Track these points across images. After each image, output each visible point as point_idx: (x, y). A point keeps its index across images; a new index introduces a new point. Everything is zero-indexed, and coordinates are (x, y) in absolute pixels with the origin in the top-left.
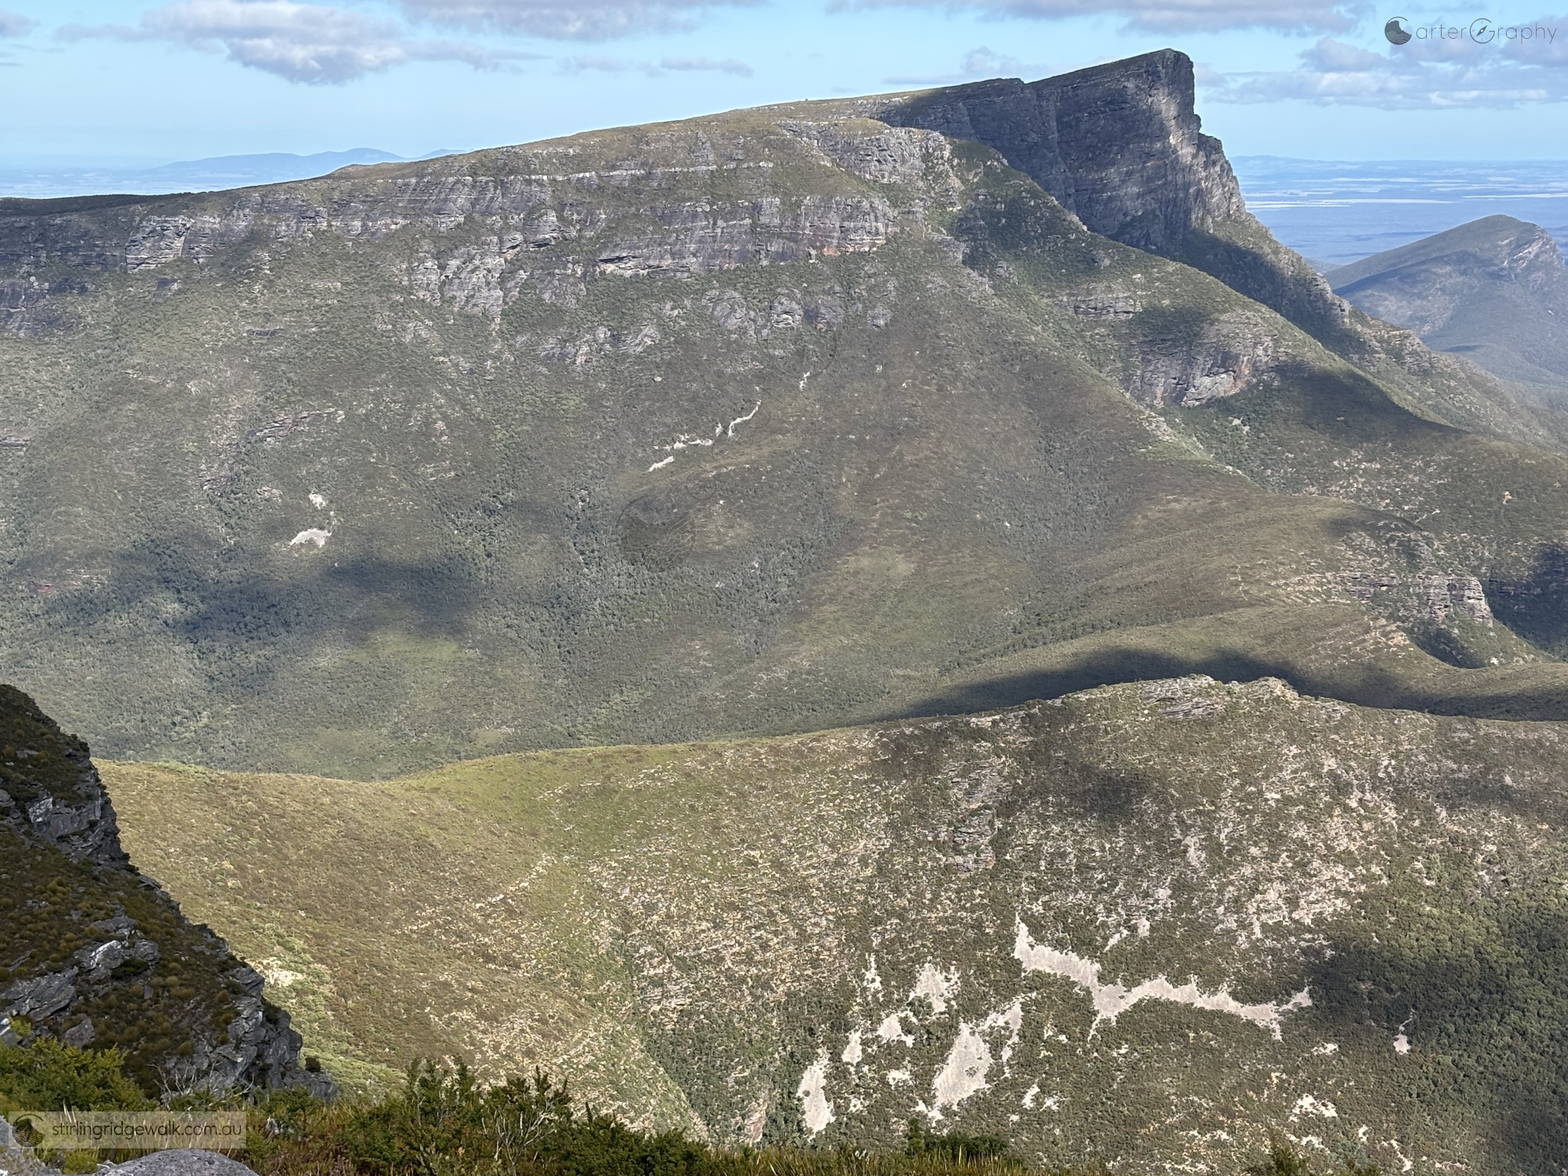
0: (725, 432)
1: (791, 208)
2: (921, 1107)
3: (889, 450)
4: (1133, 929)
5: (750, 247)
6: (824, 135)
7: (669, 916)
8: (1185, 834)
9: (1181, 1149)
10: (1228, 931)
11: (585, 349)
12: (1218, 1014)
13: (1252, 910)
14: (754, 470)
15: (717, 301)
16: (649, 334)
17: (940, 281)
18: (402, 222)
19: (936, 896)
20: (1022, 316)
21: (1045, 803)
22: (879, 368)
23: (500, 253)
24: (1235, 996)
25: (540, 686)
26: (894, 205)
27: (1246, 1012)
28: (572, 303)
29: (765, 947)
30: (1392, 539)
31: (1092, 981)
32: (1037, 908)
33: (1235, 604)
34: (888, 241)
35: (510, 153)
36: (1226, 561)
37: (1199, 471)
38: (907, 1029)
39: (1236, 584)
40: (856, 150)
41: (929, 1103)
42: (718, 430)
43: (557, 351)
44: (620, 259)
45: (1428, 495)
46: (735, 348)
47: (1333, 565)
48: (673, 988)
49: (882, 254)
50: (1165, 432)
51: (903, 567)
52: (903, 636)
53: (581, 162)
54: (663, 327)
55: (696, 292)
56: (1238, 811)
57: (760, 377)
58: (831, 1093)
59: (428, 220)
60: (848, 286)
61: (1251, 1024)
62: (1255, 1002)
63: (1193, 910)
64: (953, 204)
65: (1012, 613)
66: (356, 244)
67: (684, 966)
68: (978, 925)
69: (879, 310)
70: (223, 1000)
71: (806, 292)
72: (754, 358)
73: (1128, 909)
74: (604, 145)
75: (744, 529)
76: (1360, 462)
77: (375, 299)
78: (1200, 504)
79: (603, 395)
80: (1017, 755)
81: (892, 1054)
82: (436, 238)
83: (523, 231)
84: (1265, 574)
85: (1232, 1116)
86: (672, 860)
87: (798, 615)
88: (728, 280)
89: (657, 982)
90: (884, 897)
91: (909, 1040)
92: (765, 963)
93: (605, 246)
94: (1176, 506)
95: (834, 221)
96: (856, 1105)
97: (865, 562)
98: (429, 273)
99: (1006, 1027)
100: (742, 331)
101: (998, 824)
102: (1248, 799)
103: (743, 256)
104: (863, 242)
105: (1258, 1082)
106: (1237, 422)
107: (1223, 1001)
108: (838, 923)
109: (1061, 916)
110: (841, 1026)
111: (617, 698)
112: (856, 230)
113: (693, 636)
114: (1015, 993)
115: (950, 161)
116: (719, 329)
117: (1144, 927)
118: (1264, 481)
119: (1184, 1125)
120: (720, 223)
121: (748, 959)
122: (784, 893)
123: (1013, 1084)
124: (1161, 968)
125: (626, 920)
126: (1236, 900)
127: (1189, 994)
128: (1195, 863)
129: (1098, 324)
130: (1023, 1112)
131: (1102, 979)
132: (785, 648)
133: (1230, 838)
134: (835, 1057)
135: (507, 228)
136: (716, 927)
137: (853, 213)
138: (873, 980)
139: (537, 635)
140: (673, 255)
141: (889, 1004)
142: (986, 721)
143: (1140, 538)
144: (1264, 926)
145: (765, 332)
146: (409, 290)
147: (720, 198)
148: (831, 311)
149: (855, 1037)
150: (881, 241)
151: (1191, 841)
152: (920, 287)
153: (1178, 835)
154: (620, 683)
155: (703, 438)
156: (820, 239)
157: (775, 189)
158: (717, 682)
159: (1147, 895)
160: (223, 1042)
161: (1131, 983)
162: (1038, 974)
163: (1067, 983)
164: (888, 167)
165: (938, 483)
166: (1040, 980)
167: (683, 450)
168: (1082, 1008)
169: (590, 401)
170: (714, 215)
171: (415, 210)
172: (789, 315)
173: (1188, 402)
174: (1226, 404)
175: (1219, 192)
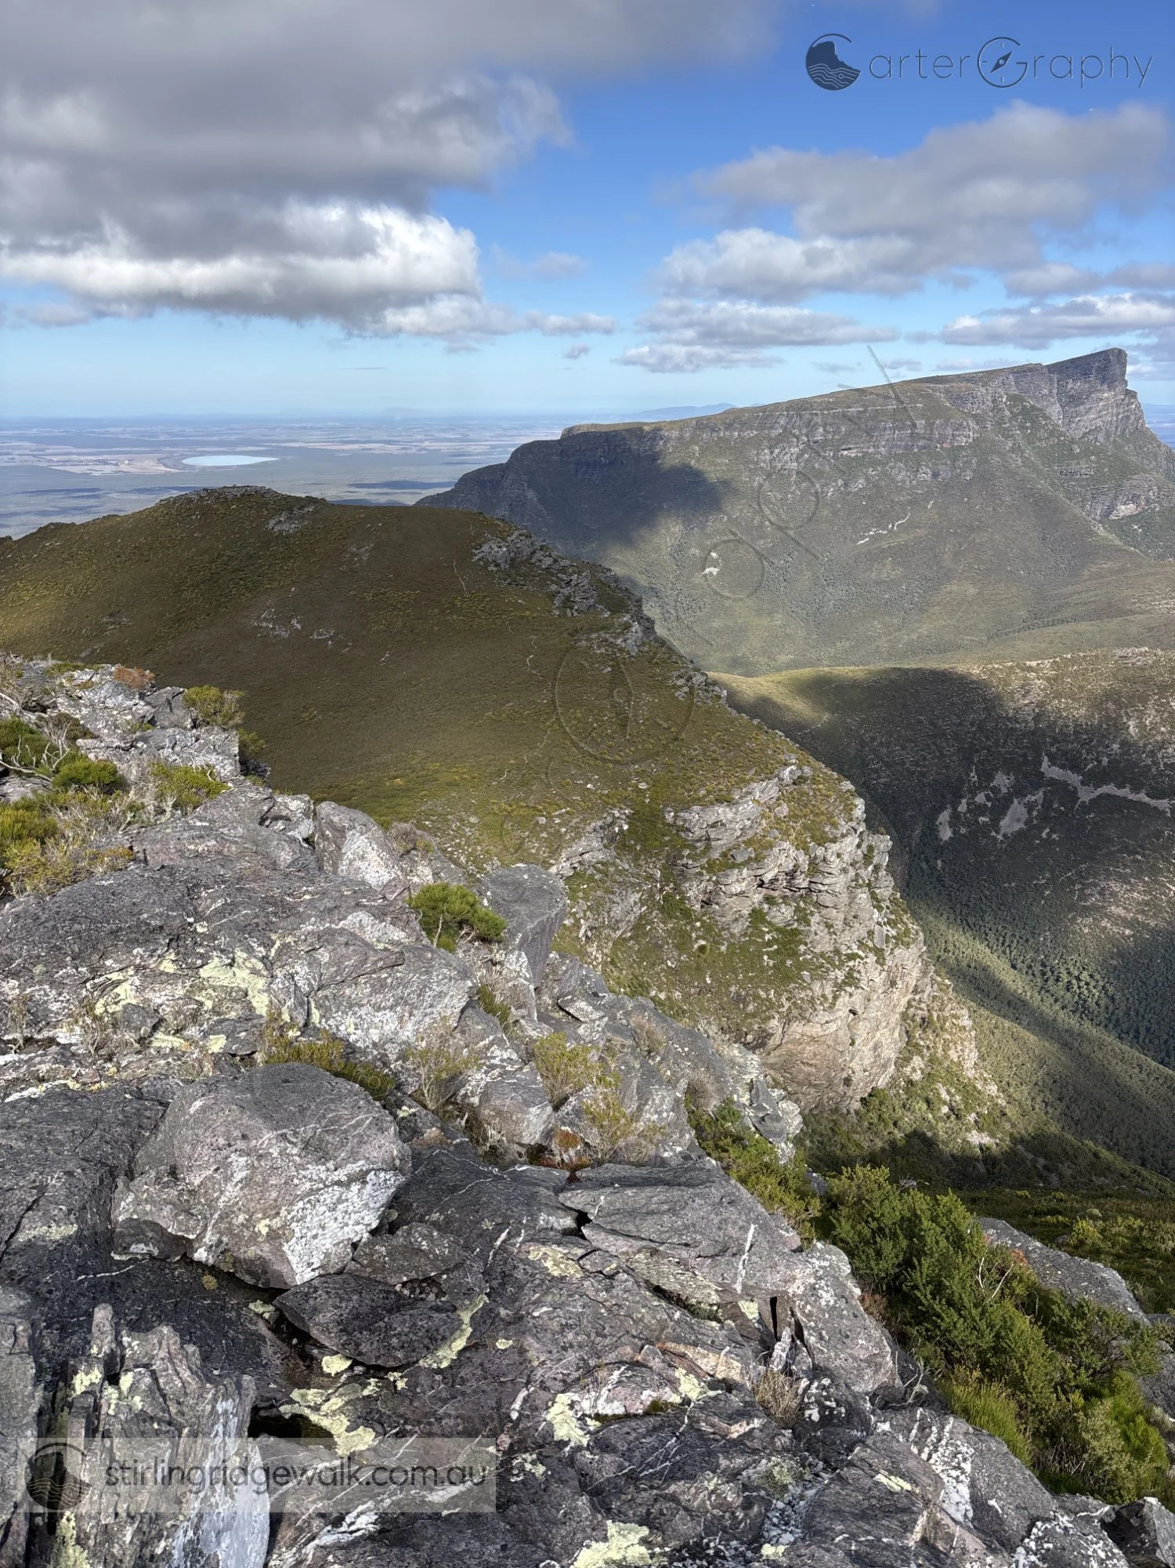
0: (893, 527)
1: (930, 426)
2: (993, 834)
3: (968, 537)
4: (1100, 762)
5: (909, 443)
6: (947, 392)
7: (882, 743)
8: (1128, 720)
9: (1118, 861)
10: (1147, 765)
12: (1139, 803)
13: (1160, 756)
14: (906, 545)
15: (892, 468)
16: (861, 483)
17: (998, 459)
18: (755, 432)
19: (1006, 741)
20: (1034, 476)
21: (1060, 702)
22: (966, 499)
24: (1148, 795)
25: (806, 638)
26: (977, 424)
27: (1153, 802)
29: (925, 759)
31: (1078, 784)
32: (1053, 750)
33: (1133, 613)
34: (974, 440)
35: (804, 401)
36: (1129, 592)
37: (1118, 550)
38: (988, 798)
39: (1135, 603)
40: (961, 398)
41: (997, 832)
42: (890, 526)
46: (900, 490)
48: (883, 774)
49: (970, 446)
50: (1101, 530)
51: (972, 591)
52: (971, 622)
53: (837, 404)
54: (867, 479)
55: (883, 464)
56: (1156, 710)
57: (910, 502)
58: (952, 825)
59: (767, 431)
60: (954, 461)
61: (1156, 808)
62: (1158, 798)
63: (1130, 755)
64: (1005, 423)
65: (1023, 613)
66: (735, 442)
67: (888, 765)
68: (1025, 756)
69: (968, 472)
70: (847, 799)
71: (934, 464)
72: (908, 494)
73: (1098, 752)
74: (846, 397)
75: (899, 571)
77: (742, 467)
78: (1117, 565)
79: (839, 510)
80: (1048, 679)
81: (980, 810)
82: (770, 439)
84: (1149, 599)
85: (1143, 848)
86: (884, 719)
87: (922, 610)
88: (898, 458)
89: (876, 771)
90: (981, 741)
91: (989, 804)
92: (924, 766)
94: (1105, 566)
95: (949, 431)
96: (963, 831)
97: (955, 588)
98: (766, 455)
99: (1036, 801)
100: (903, 481)
101: (1037, 710)
102: (1162, 705)
103: (906, 447)
104: (963, 441)
105: (1158, 834)
106: (1136, 527)
107: (1143, 797)
108: (958, 751)
109: (1065, 753)
110: (957, 797)
111: (839, 644)
112: (959, 436)
113: (874, 618)
114: (1041, 787)
115: (1006, 403)
116: (893, 480)
117: (1105, 761)
118: (1147, 555)
119: (1120, 851)
120: (897, 432)
121: (917, 764)
122: (935, 736)
123: (1036, 827)
124: (1112, 780)
125: (863, 744)
126: (1152, 751)
127: (1125, 792)
128: (1133, 733)
129: (1071, 480)
130: (1042, 839)
131: (1082, 783)
132: (916, 625)
133: (1151, 723)
134: (955, 809)
136: (903, 749)
137: (959, 427)
138: (974, 776)
139: (805, 616)
141: (981, 788)
142: (1034, 664)
143: (1085, 581)
144: (1165, 764)
145: (914, 482)
146: (757, 463)
148: (945, 473)
149: (964, 801)
150: (970, 440)
151: (1131, 723)
152: (986, 461)
153: (1125, 720)
154: (840, 638)
156: (942, 439)
157: (923, 416)
158: (884, 639)
159: (1107, 747)
160: (851, 820)
161: (1096, 787)
162: (1052, 779)
163: (1065, 784)
164: (976, 406)
165: (990, 553)
166: (1053, 782)
167: (873, 535)
168: (1073, 795)
169: (833, 513)
170: (894, 429)
171: (761, 427)
172: (925, 475)
173: (1113, 517)
174: (1131, 518)
175: (1132, 418)
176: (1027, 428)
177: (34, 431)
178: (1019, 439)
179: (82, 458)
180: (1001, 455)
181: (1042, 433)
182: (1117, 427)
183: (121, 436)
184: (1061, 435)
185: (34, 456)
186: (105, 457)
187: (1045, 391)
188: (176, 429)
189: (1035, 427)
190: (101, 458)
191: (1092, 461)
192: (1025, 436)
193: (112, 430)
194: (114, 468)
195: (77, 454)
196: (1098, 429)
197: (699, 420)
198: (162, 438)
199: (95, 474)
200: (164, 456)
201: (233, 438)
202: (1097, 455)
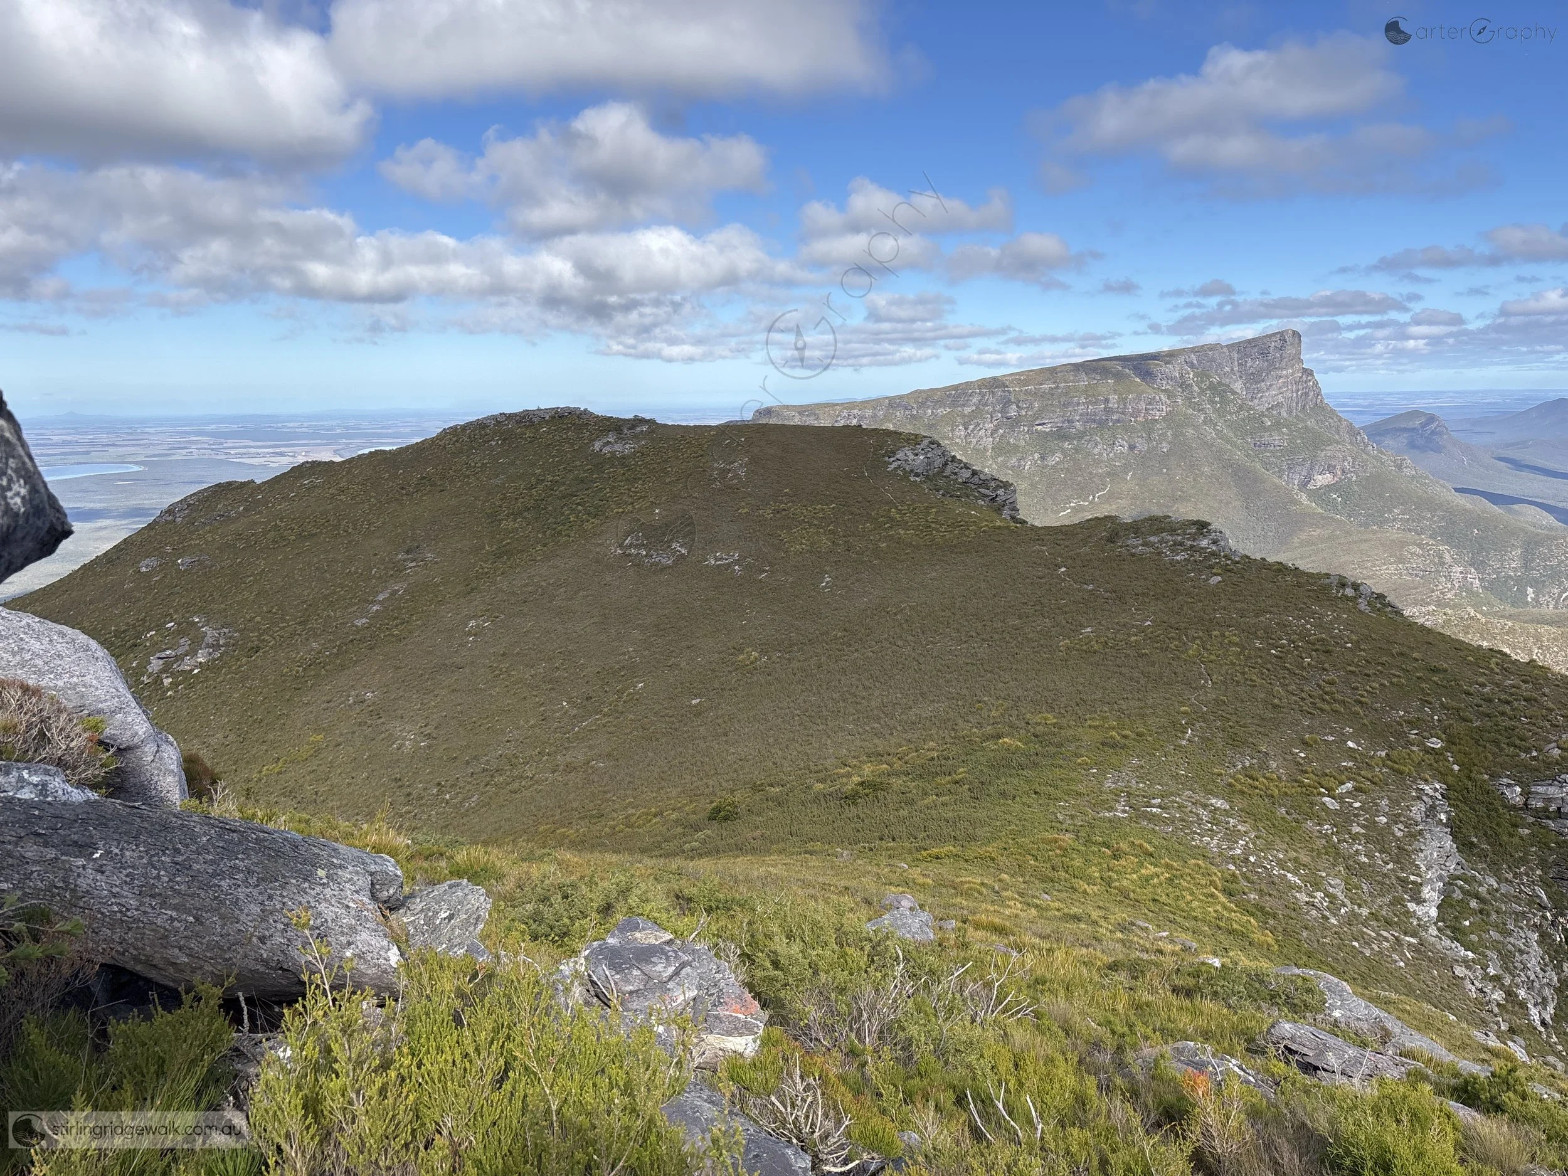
0: (1094, 498)
1: (1123, 400)
3: (1172, 507)
5: (1104, 417)
6: (1135, 368)
11: (1029, 463)
15: (1089, 441)
16: (1058, 456)
17: (1192, 432)
18: (948, 410)
20: (1230, 447)
22: (1165, 471)
23: (991, 422)
26: (1169, 399)
28: (1023, 443)
30: (1430, 549)
34: (1167, 414)
36: (1348, 558)
37: (1323, 518)
39: (1355, 569)
40: (1150, 375)
42: (1091, 497)
43: (1016, 464)
44: (1044, 424)
45: (1434, 530)
46: (1097, 462)
47: (1401, 560)
49: (1164, 419)
50: (1304, 498)
53: (1026, 383)
54: (1064, 453)
55: (1079, 437)
57: (1108, 474)
59: (959, 409)
60: (1149, 434)
64: (1194, 398)
69: (1164, 445)
71: (1129, 437)
72: (1106, 466)
76: (1398, 515)
78: (1326, 533)
79: (1037, 482)
82: (963, 416)
83: (1001, 412)
88: (1094, 432)
93: (1037, 418)
94: (1314, 533)
95: (1142, 406)
98: (961, 431)
100: (1101, 454)
103: (1100, 421)
104: (1156, 414)
106: (1334, 496)
112: (1152, 409)
115: (1193, 379)
116: (1089, 454)
120: (1090, 407)
129: (1266, 451)
135: (994, 411)
137: (1152, 401)
140: (1068, 422)
145: (1111, 455)
147: (1090, 396)
148: (1141, 445)
150: (1164, 414)
152: (1181, 434)
155: (1083, 501)
156: (1136, 413)
157: (1115, 392)
164: (1165, 382)
167: (1075, 507)
169: (1032, 485)
170: (1087, 403)
171: (954, 405)
172: (1122, 447)
173: (1310, 486)
174: (1329, 488)
175: (1311, 394)
176: (1216, 402)
177: (213, 427)
178: (1210, 412)
179: (259, 451)
180: (1196, 428)
181: (1231, 407)
182: (1297, 403)
183: (297, 430)
184: (1251, 409)
185: (212, 449)
186: (282, 449)
187: (1227, 369)
188: (352, 423)
189: (1224, 401)
190: (277, 450)
191: (1284, 434)
192: (1215, 410)
193: (291, 424)
194: (291, 459)
195: (254, 447)
196: (1279, 405)
197: (892, 400)
198: (339, 431)
199: (272, 465)
200: (340, 447)
201: (408, 430)
202: (1288, 427)
